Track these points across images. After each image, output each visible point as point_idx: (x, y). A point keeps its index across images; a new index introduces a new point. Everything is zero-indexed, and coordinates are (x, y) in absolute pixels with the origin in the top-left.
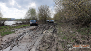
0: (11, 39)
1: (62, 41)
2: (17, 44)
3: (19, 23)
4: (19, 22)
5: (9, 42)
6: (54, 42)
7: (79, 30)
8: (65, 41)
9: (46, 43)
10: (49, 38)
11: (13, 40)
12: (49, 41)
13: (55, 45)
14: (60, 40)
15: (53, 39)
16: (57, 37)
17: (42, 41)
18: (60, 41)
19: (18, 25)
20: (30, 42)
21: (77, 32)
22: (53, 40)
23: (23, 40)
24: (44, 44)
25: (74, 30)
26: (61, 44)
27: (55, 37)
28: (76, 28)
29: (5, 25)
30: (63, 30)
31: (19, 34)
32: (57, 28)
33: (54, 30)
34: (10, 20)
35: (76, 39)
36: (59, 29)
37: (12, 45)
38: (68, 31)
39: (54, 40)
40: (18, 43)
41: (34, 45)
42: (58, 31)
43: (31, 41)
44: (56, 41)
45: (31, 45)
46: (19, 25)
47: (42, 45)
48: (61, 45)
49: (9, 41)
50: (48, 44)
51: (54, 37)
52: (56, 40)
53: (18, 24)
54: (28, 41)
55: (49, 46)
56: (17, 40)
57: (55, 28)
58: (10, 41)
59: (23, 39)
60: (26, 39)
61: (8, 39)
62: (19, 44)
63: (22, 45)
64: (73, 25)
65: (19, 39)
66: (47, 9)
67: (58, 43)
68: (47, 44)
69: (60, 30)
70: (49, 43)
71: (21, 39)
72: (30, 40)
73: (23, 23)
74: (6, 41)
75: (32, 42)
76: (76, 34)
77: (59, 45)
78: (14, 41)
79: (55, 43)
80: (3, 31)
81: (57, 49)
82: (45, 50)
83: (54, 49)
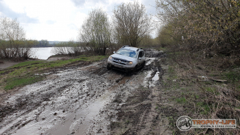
1: (174, 111)
3: (67, 53)
4: (66, 50)
6: (148, 112)
8: (181, 109)
10: (135, 100)
12: (133, 108)
14: (166, 104)
15: (145, 102)
16: (160, 96)
18: (167, 109)
21: (224, 79)
22: (145, 105)
25: (212, 73)
26: (167, 120)
27: (154, 93)
28: (221, 67)
29: (31, 59)
30: (180, 73)
32: (164, 67)
34: (44, 44)
36: (171, 69)
39: (150, 105)
44: (152, 109)
46: (63, 59)
50: (127, 120)
51: (150, 97)
52: (154, 107)
53: (63, 55)
57: (159, 67)
68: (124, 120)
73: (77, 54)
77: (161, 123)
79: (150, 116)
80: (14, 76)
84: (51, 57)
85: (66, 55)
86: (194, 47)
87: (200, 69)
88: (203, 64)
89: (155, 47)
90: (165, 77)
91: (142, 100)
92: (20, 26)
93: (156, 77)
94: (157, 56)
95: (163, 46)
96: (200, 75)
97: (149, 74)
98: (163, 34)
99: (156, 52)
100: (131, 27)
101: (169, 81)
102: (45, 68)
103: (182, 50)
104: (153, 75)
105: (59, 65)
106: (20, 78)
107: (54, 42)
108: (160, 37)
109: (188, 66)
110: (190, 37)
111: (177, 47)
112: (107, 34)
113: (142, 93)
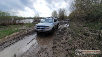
7: (87, 24)
8: (74, 32)
10: (63, 30)
13: (66, 35)
14: (70, 31)
15: (65, 30)
16: (69, 29)
21: (86, 26)
25: (83, 24)
27: (67, 29)
28: (86, 23)
30: (74, 24)
32: (70, 23)
35: (84, 32)
38: (78, 25)
48: (71, 35)
52: (67, 31)
55: (62, 35)
57: (69, 23)
64: (83, 20)
66: (64, 10)
69: (72, 24)
70: (62, 33)
76: (84, 27)
77: (69, 35)
81: (67, 39)
82: (58, 38)
83: (64, 38)
86: (78, 18)
87: (80, 23)
89: (68, 18)
90: (70, 25)
93: (68, 25)
94: (69, 20)
96: (80, 25)
97: (66, 24)
98: (70, 15)
99: (68, 19)
100: (62, 14)
101: (71, 26)
103: (75, 19)
104: (67, 25)
109: (76, 23)
110: (77, 16)
112: (57, 15)
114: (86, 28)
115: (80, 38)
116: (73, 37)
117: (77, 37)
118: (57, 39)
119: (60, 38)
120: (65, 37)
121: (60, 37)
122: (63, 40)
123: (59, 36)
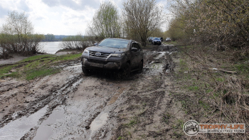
0: (50, 87)
1: (186, 96)
2: (64, 102)
3: (75, 47)
4: (74, 44)
5: (44, 97)
8: (192, 95)
9: (138, 101)
10: (150, 88)
11: (53, 91)
12: (148, 95)
13: (164, 107)
14: (178, 91)
15: (159, 90)
16: (173, 85)
17: (128, 94)
18: (180, 95)
19: (70, 53)
20: (98, 97)
21: (234, 70)
22: (159, 93)
23: (80, 91)
24: (133, 103)
25: (223, 65)
26: (180, 104)
27: (166, 83)
28: (233, 60)
29: (40, 53)
30: (191, 66)
31: (71, 76)
32: (176, 61)
33: (168, 65)
34: (50, 38)
35: (225, 91)
36: (182, 62)
37: (50, 104)
38: (205, 69)
39: (163, 93)
40: (65, 99)
41: (106, 103)
42: (177, 69)
43: (101, 93)
44: (166, 96)
45: (98, 105)
46: (73, 53)
47: (128, 106)
48: (180, 106)
49: (44, 92)
50: (144, 104)
51: (163, 86)
52: (167, 94)
53: (71, 49)
54: (92, 93)
55: (147, 107)
56: (64, 90)
57: (171, 60)
58: (48, 94)
59: (79, 89)
60: (87, 89)
61: (43, 88)
62: (69, 101)
63: (77, 103)
65: (69, 89)
67: (173, 101)
68: (141, 103)
69: (183, 66)
70: (147, 100)
71: (75, 90)
72: (97, 92)
74: (36, 94)
75: (101, 97)
76: (228, 76)
77: (174, 106)
78: (58, 94)
79: (165, 100)
80: (31, 68)
81: (166, 118)
82: (133, 120)
83: (157, 118)
84: (59, 51)
85: (74, 49)
87: (211, 61)
88: (215, 57)
91: (156, 88)
92: (28, 20)
95: (174, 39)
96: (211, 67)
98: (174, 26)
99: (166, 45)
100: (141, 20)
101: (181, 73)
102: (59, 61)
103: (193, 43)
105: (71, 58)
106: (38, 70)
107: (61, 36)
108: (170, 30)
109: (199, 59)
110: (202, 30)
111: (188, 40)
113: (156, 83)
114: (234, 78)
115: (210, 113)
116: (189, 112)
117: (202, 110)
118: (132, 123)
119: (141, 119)
120: (159, 112)
121: (140, 115)
122: (153, 125)
123: (138, 112)
